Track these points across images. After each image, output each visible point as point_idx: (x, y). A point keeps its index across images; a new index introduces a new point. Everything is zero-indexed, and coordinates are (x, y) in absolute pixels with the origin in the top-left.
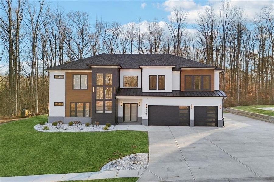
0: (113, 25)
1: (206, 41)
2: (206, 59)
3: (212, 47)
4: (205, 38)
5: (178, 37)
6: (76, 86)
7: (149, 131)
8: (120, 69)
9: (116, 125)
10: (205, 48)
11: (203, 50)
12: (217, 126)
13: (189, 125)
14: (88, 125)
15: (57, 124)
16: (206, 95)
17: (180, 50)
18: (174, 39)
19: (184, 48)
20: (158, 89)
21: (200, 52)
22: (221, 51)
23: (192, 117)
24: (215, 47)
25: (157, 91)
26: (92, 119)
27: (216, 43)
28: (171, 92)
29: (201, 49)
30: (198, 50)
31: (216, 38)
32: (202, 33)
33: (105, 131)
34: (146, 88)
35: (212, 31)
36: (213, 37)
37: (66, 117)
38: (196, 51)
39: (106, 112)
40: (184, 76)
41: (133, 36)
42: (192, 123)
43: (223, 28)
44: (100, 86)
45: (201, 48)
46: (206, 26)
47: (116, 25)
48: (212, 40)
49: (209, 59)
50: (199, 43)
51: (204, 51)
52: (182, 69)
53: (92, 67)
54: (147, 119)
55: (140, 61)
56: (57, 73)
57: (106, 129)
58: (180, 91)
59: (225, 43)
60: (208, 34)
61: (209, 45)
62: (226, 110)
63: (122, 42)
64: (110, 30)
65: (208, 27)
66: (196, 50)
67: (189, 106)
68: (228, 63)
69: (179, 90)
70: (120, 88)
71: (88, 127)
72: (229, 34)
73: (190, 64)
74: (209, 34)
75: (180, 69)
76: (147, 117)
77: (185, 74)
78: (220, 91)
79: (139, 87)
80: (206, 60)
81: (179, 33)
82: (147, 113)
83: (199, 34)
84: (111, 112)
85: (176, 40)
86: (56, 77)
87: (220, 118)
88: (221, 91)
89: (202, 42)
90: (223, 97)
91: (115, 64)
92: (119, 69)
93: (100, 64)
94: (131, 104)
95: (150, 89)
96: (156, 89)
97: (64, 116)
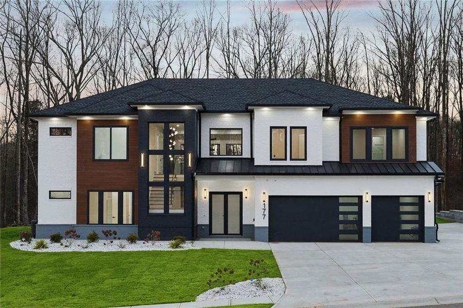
0: (159, 4)
1: (399, 49)
2: (398, 94)
3: (412, 63)
4: (396, 41)
5: (328, 37)
6: (102, 153)
7: (272, 249)
8: (202, 114)
9: (195, 242)
10: (395, 66)
11: (391, 72)
12: (422, 239)
13: (360, 240)
14: (132, 240)
15: (61, 238)
16: (398, 172)
17: (334, 69)
18: (317, 43)
19: (342, 65)
20: (291, 159)
21: (382, 77)
22: (437, 74)
23: (367, 222)
24: (420, 65)
25: (288, 163)
26: (138, 227)
27: (424, 53)
28: (321, 166)
29: (385, 69)
30: (377, 72)
31: (424, 42)
32: (388, 26)
33: (175, 250)
34: (262, 159)
35: (412, 22)
36: (415, 37)
37: (77, 224)
38: (373, 74)
39: (171, 211)
40: (349, 128)
41: (211, 35)
42: (367, 235)
43: (441, 16)
44: (156, 152)
45: (386, 67)
46: (398, 9)
47: (167, 8)
48: (413, 47)
49: (407, 94)
50: (379, 54)
51: (393, 75)
52: (345, 112)
53: (138, 109)
54: (266, 227)
55: (246, 94)
56: (56, 122)
57: (177, 246)
58: (340, 163)
59: (445, 53)
60: (402, 30)
61: (406, 58)
62: (447, 217)
63: (181, 51)
64: (151, 19)
65: (403, 13)
66: (372, 71)
67: (360, 198)
68: (457, 106)
69: (338, 160)
70: (202, 157)
71: (133, 245)
72: (455, 30)
73: (362, 101)
74: (405, 30)
75: (338, 113)
76: (265, 223)
77: (352, 125)
78: (429, 163)
79: (246, 154)
80: (399, 97)
81: (329, 28)
82: (267, 212)
83: (381, 30)
84: (182, 211)
85: (321, 45)
86: (53, 131)
87: (429, 221)
88: (432, 164)
89: (388, 50)
90: (436, 175)
91: (193, 101)
92: (200, 112)
93: (158, 101)
94: (226, 194)
95: (271, 159)
96: (286, 159)
97: (75, 222)
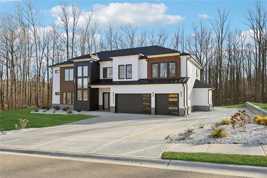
12: (178, 115)
13: (150, 114)
20: (126, 78)
23: (153, 105)
25: (125, 80)
26: (74, 105)
28: (137, 81)
34: (115, 79)
39: (84, 100)
40: (151, 64)
42: (153, 111)
44: (80, 77)
52: (148, 57)
53: (74, 61)
54: (114, 107)
69: (147, 78)
70: (100, 79)
76: (114, 105)
77: (152, 62)
82: (114, 101)
84: (87, 100)
95: (119, 79)
96: (124, 79)
97: (59, 103)
